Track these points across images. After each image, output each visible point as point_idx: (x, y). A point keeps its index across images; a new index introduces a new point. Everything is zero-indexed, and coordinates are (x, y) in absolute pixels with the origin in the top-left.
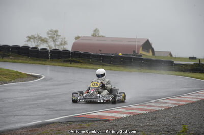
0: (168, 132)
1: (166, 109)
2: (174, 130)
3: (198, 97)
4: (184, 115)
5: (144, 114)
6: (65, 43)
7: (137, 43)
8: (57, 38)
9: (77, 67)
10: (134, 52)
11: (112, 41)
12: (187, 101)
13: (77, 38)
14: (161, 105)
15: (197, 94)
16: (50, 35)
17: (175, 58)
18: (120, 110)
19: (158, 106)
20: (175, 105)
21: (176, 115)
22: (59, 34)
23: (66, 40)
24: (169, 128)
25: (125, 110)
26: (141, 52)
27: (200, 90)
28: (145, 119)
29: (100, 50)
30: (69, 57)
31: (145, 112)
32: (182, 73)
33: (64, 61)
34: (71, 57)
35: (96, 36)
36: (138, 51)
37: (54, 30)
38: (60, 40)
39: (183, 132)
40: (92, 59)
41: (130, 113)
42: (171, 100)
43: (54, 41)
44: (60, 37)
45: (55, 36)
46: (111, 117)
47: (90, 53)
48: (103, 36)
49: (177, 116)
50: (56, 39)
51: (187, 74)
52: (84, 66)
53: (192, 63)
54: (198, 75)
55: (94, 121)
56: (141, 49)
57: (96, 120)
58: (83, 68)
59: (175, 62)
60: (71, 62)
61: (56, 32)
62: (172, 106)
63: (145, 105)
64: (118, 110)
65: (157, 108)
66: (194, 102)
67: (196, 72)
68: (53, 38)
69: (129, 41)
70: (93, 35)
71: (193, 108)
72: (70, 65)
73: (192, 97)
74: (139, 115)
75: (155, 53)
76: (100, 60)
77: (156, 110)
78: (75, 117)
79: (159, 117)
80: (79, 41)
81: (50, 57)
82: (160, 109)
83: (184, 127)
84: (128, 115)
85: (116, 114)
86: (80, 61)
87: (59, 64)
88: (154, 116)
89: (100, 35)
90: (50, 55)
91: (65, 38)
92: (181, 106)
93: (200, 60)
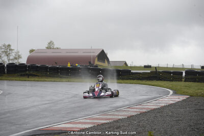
1: (128, 117)
3: (158, 104)
4: (147, 122)
5: (108, 123)
6: (19, 57)
7: (92, 54)
8: (10, 52)
9: (34, 81)
10: (90, 63)
11: (67, 52)
12: (148, 108)
13: (32, 51)
14: (123, 113)
15: (157, 102)
16: (3, 50)
17: (131, 67)
18: (84, 121)
19: (121, 115)
20: (137, 113)
21: (139, 122)
22: (12, 48)
23: (20, 54)
25: (88, 121)
26: (97, 63)
27: (159, 97)
28: (109, 128)
29: (56, 63)
30: (26, 70)
31: (108, 121)
32: (140, 81)
33: (21, 75)
34: (28, 70)
35: (50, 48)
36: (94, 61)
37: (7, 44)
38: (13, 54)
40: (49, 72)
41: (94, 123)
42: (132, 108)
43: (7, 55)
44: (13, 51)
45: (8, 50)
46: (76, 128)
47: (47, 65)
48: (58, 48)
49: (141, 124)
50: (9, 54)
51: (144, 82)
52: (42, 79)
53: (149, 71)
54: (155, 82)
55: (59, 133)
56: (96, 59)
57: (61, 131)
58: (41, 81)
59: (132, 71)
60: (28, 76)
61: (9, 46)
62: (134, 114)
63: (107, 115)
64: (81, 121)
65: (120, 117)
66: (155, 109)
67: (153, 80)
68: (6, 52)
69: (84, 52)
70: (47, 48)
71: (154, 115)
72: (27, 79)
73: (152, 104)
74: (103, 124)
75: (110, 63)
76: (58, 72)
77: (119, 119)
78: (39, 130)
79: (123, 126)
80: (33, 54)
81: (6, 72)
82: (123, 117)
83: (150, 133)
84: (92, 126)
85: (80, 125)
86: (38, 74)
87: (16, 79)
88: (118, 124)
89: (55, 47)
90: (6, 70)
91: (19, 52)
92: (142, 114)
93: (156, 68)
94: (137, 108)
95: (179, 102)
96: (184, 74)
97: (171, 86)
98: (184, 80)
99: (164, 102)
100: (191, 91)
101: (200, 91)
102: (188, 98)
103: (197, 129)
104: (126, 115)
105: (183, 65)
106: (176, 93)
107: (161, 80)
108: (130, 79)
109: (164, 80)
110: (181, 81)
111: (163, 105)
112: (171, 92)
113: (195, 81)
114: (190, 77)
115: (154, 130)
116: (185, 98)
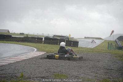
0: (12, 77)
1: (9, 64)
2: (16, 76)
3: (27, 57)
4: (20, 67)
12: (21, 59)
15: (27, 55)
17: (12, 34)
19: (4, 63)
20: (14, 62)
21: (15, 67)
24: (13, 75)
27: (28, 52)
32: (17, 42)
39: (21, 77)
42: (12, 59)
49: (16, 68)
51: (19, 43)
53: (23, 37)
54: (26, 43)
59: (12, 36)
62: (12, 62)
66: (25, 60)
71: (25, 63)
73: (24, 57)
77: (3, 65)
79: (5, 69)
83: (22, 74)
92: (18, 62)
93: (27, 35)
94: (15, 59)
95: (40, 55)
96: (43, 39)
97: (35, 46)
98: (43, 42)
99: (31, 55)
100: (47, 49)
101: (52, 49)
102: (45, 54)
103: (50, 72)
104: (7, 63)
105: (43, 34)
106: (38, 50)
107: (30, 42)
108: (11, 41)
109: (32, 42)
110: (42, 43)
111: (30, 57)
112: (36, 50)
113: (49, 44)
114: (47, 41)
115: (25, 72)
116: (43, 54)
